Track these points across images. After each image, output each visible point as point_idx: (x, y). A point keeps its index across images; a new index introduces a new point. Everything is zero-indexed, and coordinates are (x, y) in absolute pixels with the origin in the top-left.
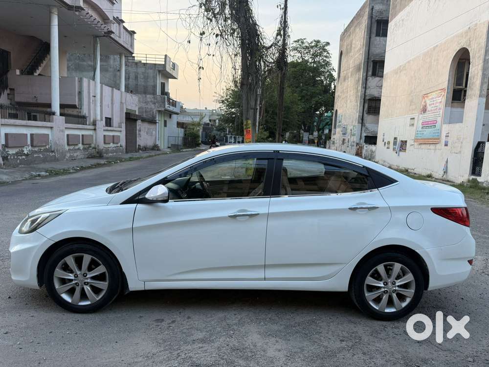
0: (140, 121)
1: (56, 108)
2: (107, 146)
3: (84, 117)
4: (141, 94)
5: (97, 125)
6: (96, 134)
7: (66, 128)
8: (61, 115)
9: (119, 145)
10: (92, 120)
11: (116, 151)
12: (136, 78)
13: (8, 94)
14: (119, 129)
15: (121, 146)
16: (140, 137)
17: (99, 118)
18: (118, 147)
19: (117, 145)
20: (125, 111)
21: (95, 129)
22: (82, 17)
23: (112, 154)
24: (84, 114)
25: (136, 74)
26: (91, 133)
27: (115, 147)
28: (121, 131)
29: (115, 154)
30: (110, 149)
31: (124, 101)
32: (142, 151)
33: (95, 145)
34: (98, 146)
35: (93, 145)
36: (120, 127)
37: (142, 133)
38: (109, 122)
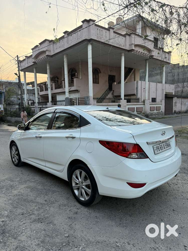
0: (176, 98)
1: (123, 96)
2: (152, 112)
3: (138, 99)
4: (180, 83)
5: (145, 102)
6: (145, 106)
7: (127, 105)
8: (125, 99)
9: (160, 111)
10: (143, 100)
11: (158, 114)
12: (178, 75)
13: (112, 93)
14: (161, 103)
15: (161, 112)
16: (176, 106)
17: (147, 98)
18: (160, 112)
19: (159, 111)
20: (165, 93)
21: (144, 104)
22: (135, 53)
23: (155, 116)
24: (138, 98)
25: (179, 73)
26: (142, 106)
27: (157, 112)
28: (162, 104)
29: (157, 116)
30: (154, 113)
31: (164, 89)
32: (176, 114)
33: (144, 112)
34: (146, 112)
35: (143, 112)
36: (161, 102)
37: (177, 104)
38: (154, 100)
